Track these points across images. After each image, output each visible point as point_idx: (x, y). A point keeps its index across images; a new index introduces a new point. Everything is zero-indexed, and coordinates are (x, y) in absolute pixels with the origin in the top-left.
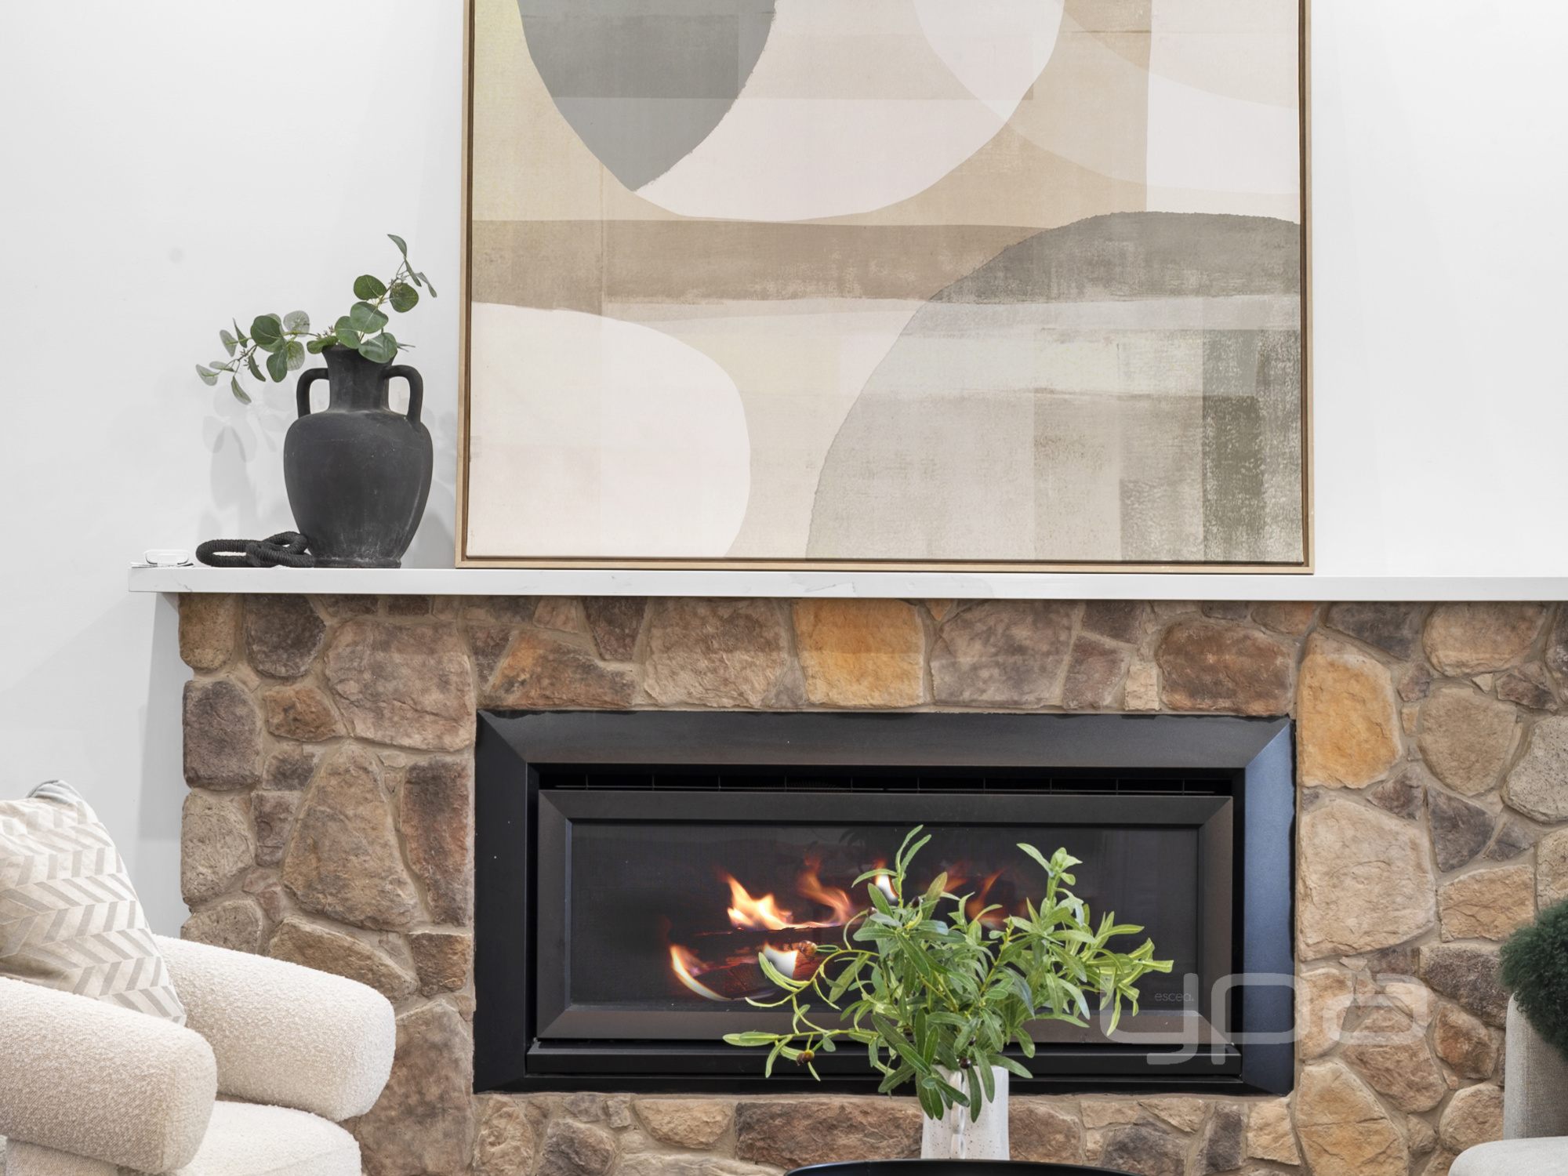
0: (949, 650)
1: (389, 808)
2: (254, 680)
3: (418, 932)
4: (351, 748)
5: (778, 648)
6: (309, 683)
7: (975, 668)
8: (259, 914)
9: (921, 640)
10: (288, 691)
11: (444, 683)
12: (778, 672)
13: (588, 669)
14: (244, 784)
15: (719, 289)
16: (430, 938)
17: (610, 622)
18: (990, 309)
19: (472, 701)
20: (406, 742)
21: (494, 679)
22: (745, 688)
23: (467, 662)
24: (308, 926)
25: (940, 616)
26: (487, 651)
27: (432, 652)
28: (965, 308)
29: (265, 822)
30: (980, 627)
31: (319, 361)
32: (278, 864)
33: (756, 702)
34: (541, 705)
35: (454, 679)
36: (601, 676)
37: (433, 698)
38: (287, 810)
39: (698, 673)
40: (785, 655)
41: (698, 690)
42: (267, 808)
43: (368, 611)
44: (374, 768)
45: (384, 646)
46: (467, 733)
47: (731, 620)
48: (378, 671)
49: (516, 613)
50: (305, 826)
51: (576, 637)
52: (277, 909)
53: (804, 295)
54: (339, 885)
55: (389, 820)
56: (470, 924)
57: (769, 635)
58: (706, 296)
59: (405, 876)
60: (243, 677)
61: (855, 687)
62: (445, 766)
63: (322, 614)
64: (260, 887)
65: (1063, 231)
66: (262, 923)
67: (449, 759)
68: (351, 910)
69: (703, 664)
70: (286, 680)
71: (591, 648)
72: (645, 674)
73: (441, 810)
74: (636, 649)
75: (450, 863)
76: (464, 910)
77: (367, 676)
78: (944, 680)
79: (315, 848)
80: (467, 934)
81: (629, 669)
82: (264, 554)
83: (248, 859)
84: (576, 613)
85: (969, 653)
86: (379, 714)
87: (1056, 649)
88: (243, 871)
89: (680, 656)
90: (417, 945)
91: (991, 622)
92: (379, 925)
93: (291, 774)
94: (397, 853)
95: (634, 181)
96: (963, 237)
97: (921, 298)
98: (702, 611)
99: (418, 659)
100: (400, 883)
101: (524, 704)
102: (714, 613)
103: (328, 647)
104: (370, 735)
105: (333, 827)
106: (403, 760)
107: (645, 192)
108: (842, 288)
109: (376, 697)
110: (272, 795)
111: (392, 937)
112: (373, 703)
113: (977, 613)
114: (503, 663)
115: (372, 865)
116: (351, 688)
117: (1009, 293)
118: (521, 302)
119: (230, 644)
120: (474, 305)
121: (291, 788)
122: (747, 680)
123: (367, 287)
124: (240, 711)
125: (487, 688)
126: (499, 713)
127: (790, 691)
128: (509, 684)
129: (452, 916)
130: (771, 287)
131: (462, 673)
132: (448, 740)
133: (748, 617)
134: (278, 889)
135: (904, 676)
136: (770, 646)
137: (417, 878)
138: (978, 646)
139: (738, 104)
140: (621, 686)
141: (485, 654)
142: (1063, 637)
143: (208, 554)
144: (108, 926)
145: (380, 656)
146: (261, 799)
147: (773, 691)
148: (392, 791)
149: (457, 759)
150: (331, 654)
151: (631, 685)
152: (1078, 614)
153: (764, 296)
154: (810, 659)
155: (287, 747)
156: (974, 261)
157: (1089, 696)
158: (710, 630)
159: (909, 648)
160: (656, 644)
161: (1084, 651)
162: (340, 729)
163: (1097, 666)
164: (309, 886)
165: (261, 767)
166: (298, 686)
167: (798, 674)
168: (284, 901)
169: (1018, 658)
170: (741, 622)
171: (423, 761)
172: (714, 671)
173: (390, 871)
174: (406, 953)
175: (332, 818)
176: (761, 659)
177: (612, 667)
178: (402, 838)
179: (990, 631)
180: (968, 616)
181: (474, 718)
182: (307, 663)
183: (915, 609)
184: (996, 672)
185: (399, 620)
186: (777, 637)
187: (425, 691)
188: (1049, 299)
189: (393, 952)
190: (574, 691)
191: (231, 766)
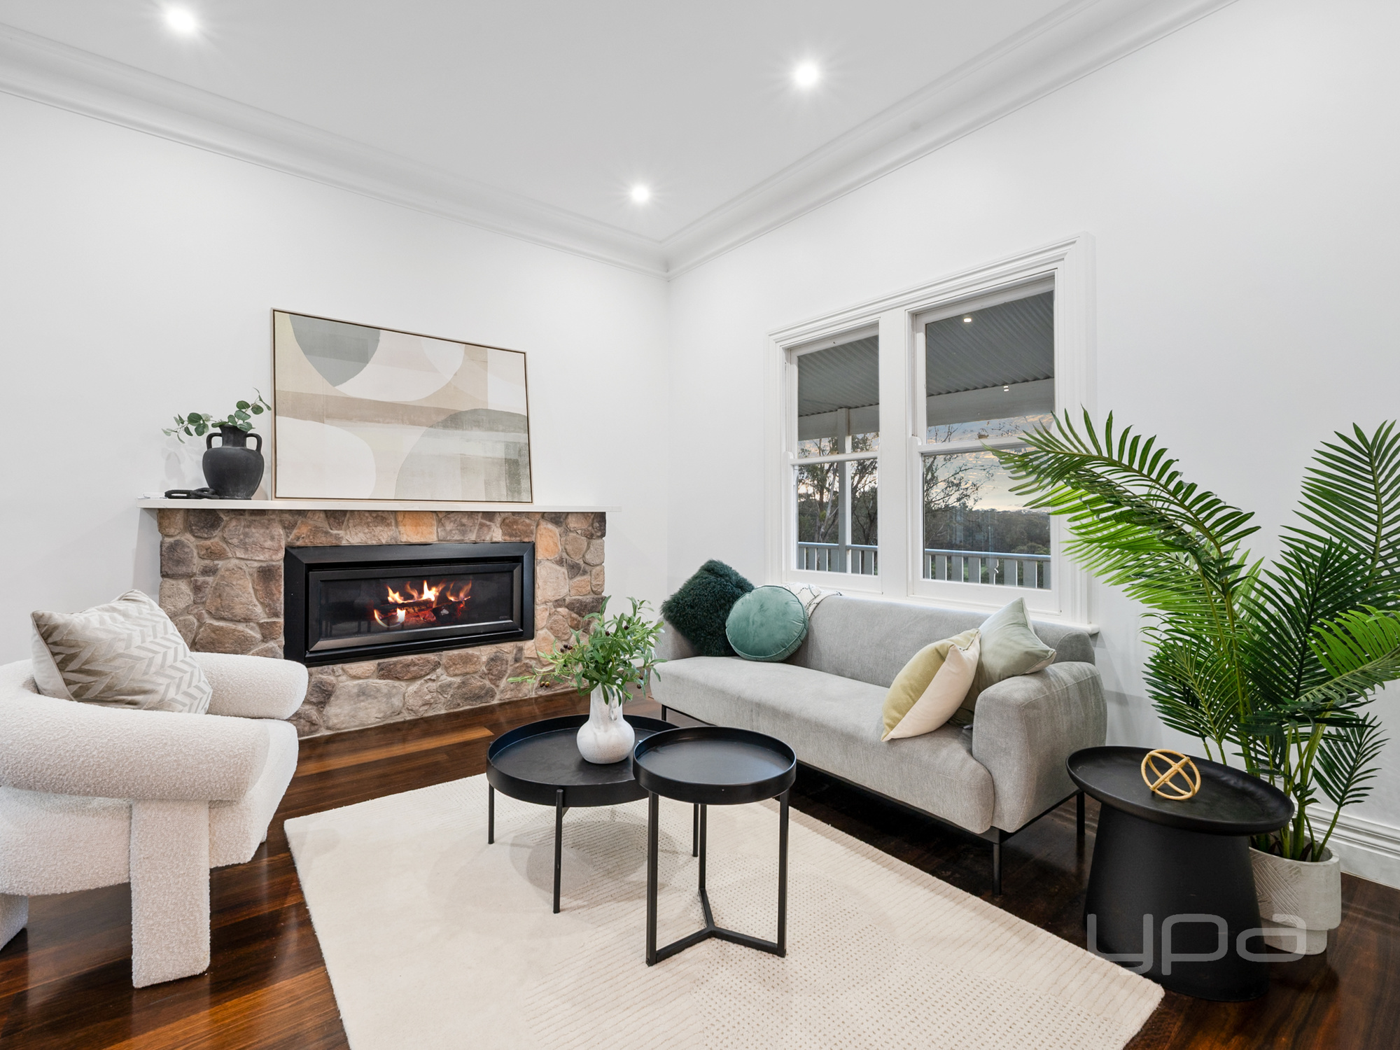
0: (443, 525)
1: (250, 581)
2: (192, 539)
3: (262, 621)
4: (234, 562)
5: (392, 526)
6: (216, 539)
7: (451, 531)
8: (195, 621)
9: (435, 523)
10: (208, 543)
11: (272, 538)
12: (392, 533)
13: (327, 533)
14: (189, 576)
15: (363, 419)
16: (267, 623)
17: (334, 518)
18: (447, 431)
19: (283, 544)
20: (257, 558)
21: (292, 537)
22: (380, 537)
23: (282, 532)
24: (216, 623)
25: (440, 516)
26: (289, 528)
27: (268, 528)
28: (440, 431)
29: (197, 589)
30: (453, 519)
31: (218, 430)
32: (204, 603)
33: (384, 542)
34: (309, 544)
35: (276, 537)
36: (331, 535)
37: (268, 544)
38: (207, 583)
39: (365, 533)
40: (393, 527)
41: (364, 539)
42: (199, 584)
43: (241, 515)
44: (244, 567)
45: (249, 527)
46: (282, 554)
47: (376, 517)
48: (246, 535)
49: (299, 515)
50: (215, 589)
51: (322, 522)
52: (203, 618)
53: (391, 423)
54: (230, 608)
55: (251, 585)
56: (282, 617)
57: (389, 522)
58: (360, 420)
59: (257, 603)
60: (188, 538)
61: (416, 537)
62: (273, 566)
63: (222, 516)
64: (196, 611)
65: (466, 412)
66: (196, 624)
67: (274, 563)
68: (235, 616)
69: (367, 531)
70: (206, 539)
71: (328, 526)
72: (346, 534)
73: (271, 580)
74: (343, 527)
75: (275, 598)
76: (280, 613)
77: (242, 537)
78: (442, 534)
79: (220, 596)
80: (281, 620)
81: (341, 533)
82: (199, 495)
83: (191, 602)
84: (322, 515)
85: (449, 526)
86: (247, 550)
87: (474, 525)
88: (188, 606)
89: (359, 528)
90: (261, 626)
91: (456, 517)
92: (247, 620)
93: (207, 571)
94: (253, 596)
95: (335, 384)
96: (439, 411)
97: (427, 426)
98: (367, 514)
99: (262, 531)
100: (255, 605)
101: (303, 544)
102: (371, 515)
103: (225, 527)
104: (243, 556)
105: (227, 589)
106: (256, 565)
107: (337, 387)
108: (403, 422)
109: (245, 544)
110: (201, 579)
111: (251, 624)
112: (244, 546)
113: (452, 515)
114: (295, 531)
115: (243, 600)
116: (235, 541)
117: (452, 427)
118: (295, 417)
119: (182, 527)
120: (277, 417)
121: (209, 576)
122: (381, 535)
123: (242, 405)
124: (186, 550)
125: (289, 540)
126: (293, 548)
127: (395, 538)
128: (298, 538)
129: (277, 615)
130: (381, 420)
131: (280, 535)
132: (274, 557)
133: (382, 516)
134: (203, 611)
135: (431, 533)
136: (389, 525)
137: (262, 603)
138: (452, 524)
139: (368, 365)
140: (338, 537)
141: (288, 529)
142: (476, 521)
143: (169, 495)
144: (175, 660)
145: (247, 530)
146: (196, 581)
147: (389, 539)
148: (251, 575)
149: (278, 563)
150: (226, 529)
151: (342, 538)
152: (480, 515)
153: (379, 422)
154: (402, 528)
155: (207, 562)
156: (442, 418)
157: (483, 538)
158: (369, 520)
159: (432, 525)
160: (351, 525)
161: (482, 525)
162: (230, 555)
163: (485, 529)
164: (217, 609)
165: (196, 569)
166: (212, 541)
167: (398, 533)
168: (206, 616)
169: (463, 527)
170: (379, 518)
171: (264, 565)
172: (371, 533)
173: (251, 602)
174: (257, 628)
175: (227, 585)
176: (386, 529)
177: (334, 532)
178: (255, 590)
179: (456, 520)
180: (449, 516)
181: (284, 550)
182: (217, 533)
183: (434, 514)
184: (457, 531)
185: (253, 518)
186: (391, 522)
187: (265, 541)
188: (463, 429)
189: (252, 629)
190: (322, 540)
191: (183, 569)
